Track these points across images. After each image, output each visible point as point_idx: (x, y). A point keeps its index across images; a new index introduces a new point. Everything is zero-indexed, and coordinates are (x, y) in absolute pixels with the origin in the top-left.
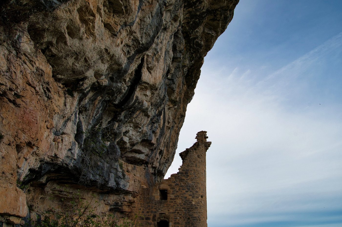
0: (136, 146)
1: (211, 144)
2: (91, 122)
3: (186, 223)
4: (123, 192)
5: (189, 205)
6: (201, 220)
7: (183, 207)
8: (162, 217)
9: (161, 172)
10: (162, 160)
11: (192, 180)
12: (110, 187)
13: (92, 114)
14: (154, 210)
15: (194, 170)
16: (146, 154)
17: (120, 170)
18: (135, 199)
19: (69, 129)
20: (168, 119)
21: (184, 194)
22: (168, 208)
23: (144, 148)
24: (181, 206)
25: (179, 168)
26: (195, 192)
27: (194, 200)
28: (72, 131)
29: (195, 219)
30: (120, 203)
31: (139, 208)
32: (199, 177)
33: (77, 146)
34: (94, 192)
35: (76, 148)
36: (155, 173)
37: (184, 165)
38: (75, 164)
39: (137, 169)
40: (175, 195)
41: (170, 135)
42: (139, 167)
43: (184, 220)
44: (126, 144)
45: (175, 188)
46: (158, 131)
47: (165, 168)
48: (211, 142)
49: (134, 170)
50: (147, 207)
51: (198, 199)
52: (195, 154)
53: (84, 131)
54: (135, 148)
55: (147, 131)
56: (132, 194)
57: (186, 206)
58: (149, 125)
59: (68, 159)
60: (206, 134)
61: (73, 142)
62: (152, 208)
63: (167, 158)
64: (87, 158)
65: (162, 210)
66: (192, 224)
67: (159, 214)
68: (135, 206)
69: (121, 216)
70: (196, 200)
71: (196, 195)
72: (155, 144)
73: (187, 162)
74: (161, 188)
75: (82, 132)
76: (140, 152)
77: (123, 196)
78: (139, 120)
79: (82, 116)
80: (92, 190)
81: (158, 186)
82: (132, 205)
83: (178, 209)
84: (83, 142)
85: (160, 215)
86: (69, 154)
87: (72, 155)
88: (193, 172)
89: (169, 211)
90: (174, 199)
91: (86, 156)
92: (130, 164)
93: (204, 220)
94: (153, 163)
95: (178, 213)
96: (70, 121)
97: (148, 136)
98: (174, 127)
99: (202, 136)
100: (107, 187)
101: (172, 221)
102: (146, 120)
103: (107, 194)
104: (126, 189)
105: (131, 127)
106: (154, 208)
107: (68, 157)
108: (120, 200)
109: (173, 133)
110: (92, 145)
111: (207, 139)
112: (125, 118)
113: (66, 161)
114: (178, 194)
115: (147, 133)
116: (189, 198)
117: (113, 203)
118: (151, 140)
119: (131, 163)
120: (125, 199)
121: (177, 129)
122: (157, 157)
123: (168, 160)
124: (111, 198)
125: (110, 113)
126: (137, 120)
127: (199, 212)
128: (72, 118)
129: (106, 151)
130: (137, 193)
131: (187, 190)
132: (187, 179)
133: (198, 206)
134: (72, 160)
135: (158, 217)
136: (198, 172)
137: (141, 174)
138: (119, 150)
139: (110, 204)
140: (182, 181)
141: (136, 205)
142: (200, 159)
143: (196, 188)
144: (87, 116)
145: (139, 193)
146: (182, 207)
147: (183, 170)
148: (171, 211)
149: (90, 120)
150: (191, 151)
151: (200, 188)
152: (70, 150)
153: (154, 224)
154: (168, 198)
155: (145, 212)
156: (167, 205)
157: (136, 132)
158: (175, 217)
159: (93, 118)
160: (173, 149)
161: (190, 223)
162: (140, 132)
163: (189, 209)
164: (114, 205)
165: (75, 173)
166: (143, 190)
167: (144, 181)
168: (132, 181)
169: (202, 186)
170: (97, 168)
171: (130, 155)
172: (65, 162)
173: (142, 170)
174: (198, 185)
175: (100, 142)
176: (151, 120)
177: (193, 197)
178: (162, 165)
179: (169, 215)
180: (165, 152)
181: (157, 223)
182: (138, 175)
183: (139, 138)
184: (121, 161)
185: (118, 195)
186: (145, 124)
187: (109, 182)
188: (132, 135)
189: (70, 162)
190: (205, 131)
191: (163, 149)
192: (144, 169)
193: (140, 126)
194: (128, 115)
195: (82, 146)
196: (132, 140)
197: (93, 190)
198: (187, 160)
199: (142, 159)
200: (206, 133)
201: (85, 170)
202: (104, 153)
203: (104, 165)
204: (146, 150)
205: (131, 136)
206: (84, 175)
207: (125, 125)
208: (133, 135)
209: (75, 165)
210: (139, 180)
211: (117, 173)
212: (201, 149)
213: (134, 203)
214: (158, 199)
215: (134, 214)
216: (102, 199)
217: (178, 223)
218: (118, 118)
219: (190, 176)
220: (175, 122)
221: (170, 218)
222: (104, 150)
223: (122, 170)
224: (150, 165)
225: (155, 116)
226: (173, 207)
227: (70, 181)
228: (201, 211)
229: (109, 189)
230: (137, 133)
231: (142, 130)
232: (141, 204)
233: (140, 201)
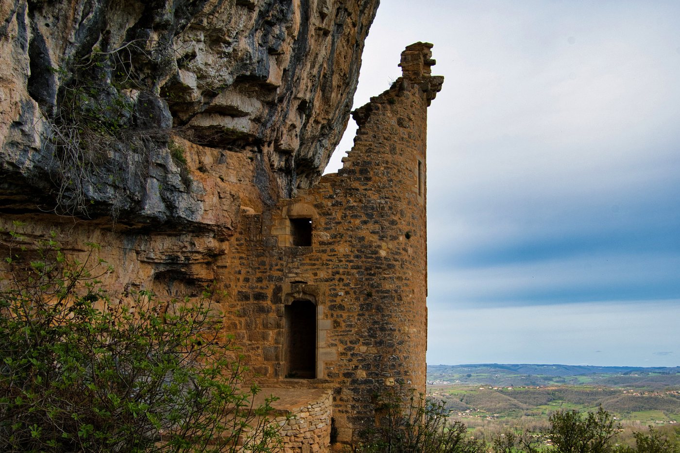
0: (219, 96)
1: (442, 82)
2: (73, 37)
3: (361, 305)
4: (188, 227)
5: (370, 260)
6: (404, 299)
7: (353, 266)
8: (298, 292)
9: (310, 164)
10: (309, 128)
11: (379, 191)
12: (148, 217)
13: (71, 12)
14: (277, 274)
15: (387, 162)
16: (253, 117)
17: (173, 168)
18: (225, 246)
19: (8, 65)
20: (318, 5)
21: (357, 228)
22: (315, 267)
23: (246, 99)
24: (347, 261)
25: (343, 158)
26: (387, 224)
27: (384, 244)
28: (16, 69)
29: (385, 295)
30: (183, 258)
31: (237, 269)
32: (400, 181)
33: (37, 111)
34: (105, 231)
35: (35, 119)
36: (290, 166)
37: (359, 149)
38: (39, 162)
39: (229, 160)
40: (333, 232)
41: (332, 52)
42: (236, 154)
43: (357, 299)
44: (191, 93)
45: (331, 214)
46: (287, 48)
47: (322, 152)
48: (442, 78)
49: (220, 163)
50: (257, 265)
51: (395, 242)
52: (389, 115)
53: (55, 66)
54: (220, 100)
55: (251, 50)
56: (213, 231)
57: (362, 262)
58: (256, 30)
59: (15, 149)
60: (431, 52)
61: (25, 102)
62: (270, 269)
63: (325, 122)
64: (72, 144)
65: (296, 273)
66: (378, 309)
67: (291, 283)
68: (224, 264)
69: (189, 291)
70: (390, 246)
71: (390, 233)
72: (279, 86)
73: (366, 140)
74: (295, 214)
75: (49, 71)
76: (234, 113)
77: (190, 237)
78: (223, 21)
79: (41, 18)
80: (101, 226)
81: (285, 210)
82: (216, 260)
83: (341, 271)
84: (56, 97)
85: (292, 286)
86: (17, 136)
87: (25, 139)
88: (382, 169)
89: (317, 275)
90: (330, 244)
91: (69, 137)
92: (206, 148)
93: (412, 298)
94: (277, 141)
95: (341, 280)
96: (7, 39)
97: (256, 66)
98: (344, 26)
99: (415, 58)
100: (140, 215)
101: (323, 303)
102: (244, 18)
103: (144, 234)
104: (194, 221)
105: (201, 41)
106: (277, 267)
107: (13, 144)
108: (181, 248)
109: (340, 45)
110: (86, 101)
111: (432, 67)
112: (177, 14)
113: (9, 155)
114: (341, 229)
115: (250, 57)
116: (371, 239)
117: (164, 257)
118: (265, 77)
119: (212, 145)
120: (195, 245)
121: (354, 31)
122: (290, 123)
123: (330, 127)
124: (157, 244)
125: (132, 5)
126: (215, 19)
127: (399, 278)
128: (9, 29)
129: (130, 119)
130: (229, 229)
131: (364, 218)
132: (365, 187)
133: (396, 260)
134: (28, 151)
135: (286, 293)
136: (397, 168)
137: (241, 174)
138: (167, 114)
139: (156, 261)
140: (351, 195)
141: (227, 261)
142: (406, 131)
143: (390, 212)
144: (58, 19)
145: (235, 228)
146: (351, 264)
147: (353, 163)
148: (322, 276)
149: (67, 31)
150: (379, 108)
151: (402, 214)
152: (17, 124)
153: (278, 311)
154: (315, 240)
155: (253, 280)
156: (310, 260)
157: (217, 56)
158: (333, 292)
159: (77, 26)
160: (342, 95)
161: (374, 306)
162: (228, 55)
163: (371, 270)
164: (167, 264)
165: (41, 185)
166: (246, 220)
167: (250, 193)
168: (211, 196)
169: (410, 207)
170: (105, 167)
171: (206, 122)
172: (7, 158)
173: (245, 163)
174: (398, 203)
175: (108, 94)
176: (262, 15)
177: (381, 238)
178: (312, 143)
179: (317, 286)
180: (317, 104)
181: (286, 306)
182: (233, 179)
183: (227, 73)
184: (179, 142)
185: (176, 235)
186: (243, 31)
187: (146, 204)
188: (206, 64)
189: (22, 158)
190: (426, 43)
191: (308, 97)
192: (250, 160)
193: (227, 38)
194: (187, 7)
195: (55, 110)
196: (208, 80)
197: (104, 227)
198: (367, 134)
199: (242, 133)
200: (431, 50)
201: (69, 175)
202: (122, 123)
203: (127, 159)
204: (252, 106)
205: (202, 67)
206: (68, 189)
207: (181, 38)
208: (210, 65)
209: (40, 164)
210: (233, 193)
211: (166, 177)
212: (411, 100)
213: (223, 256)
214: (288, 245)
215: (222, 285)
216: (130, 250)
217: (341, 307)
218: (158, 19)
219: (374, 178)
220: (346, 10)
221: (318, 294)
222: (122, 116)
223: (179, 169)
224: (269, 146)
225: (274, 4)
226: (327, 265)
227: (31, 207)
228: (405, 273)
229: (148, 221)
230: (221, 58)
231: (234, 50)
232: (241, 258)
233: (239, 250)
